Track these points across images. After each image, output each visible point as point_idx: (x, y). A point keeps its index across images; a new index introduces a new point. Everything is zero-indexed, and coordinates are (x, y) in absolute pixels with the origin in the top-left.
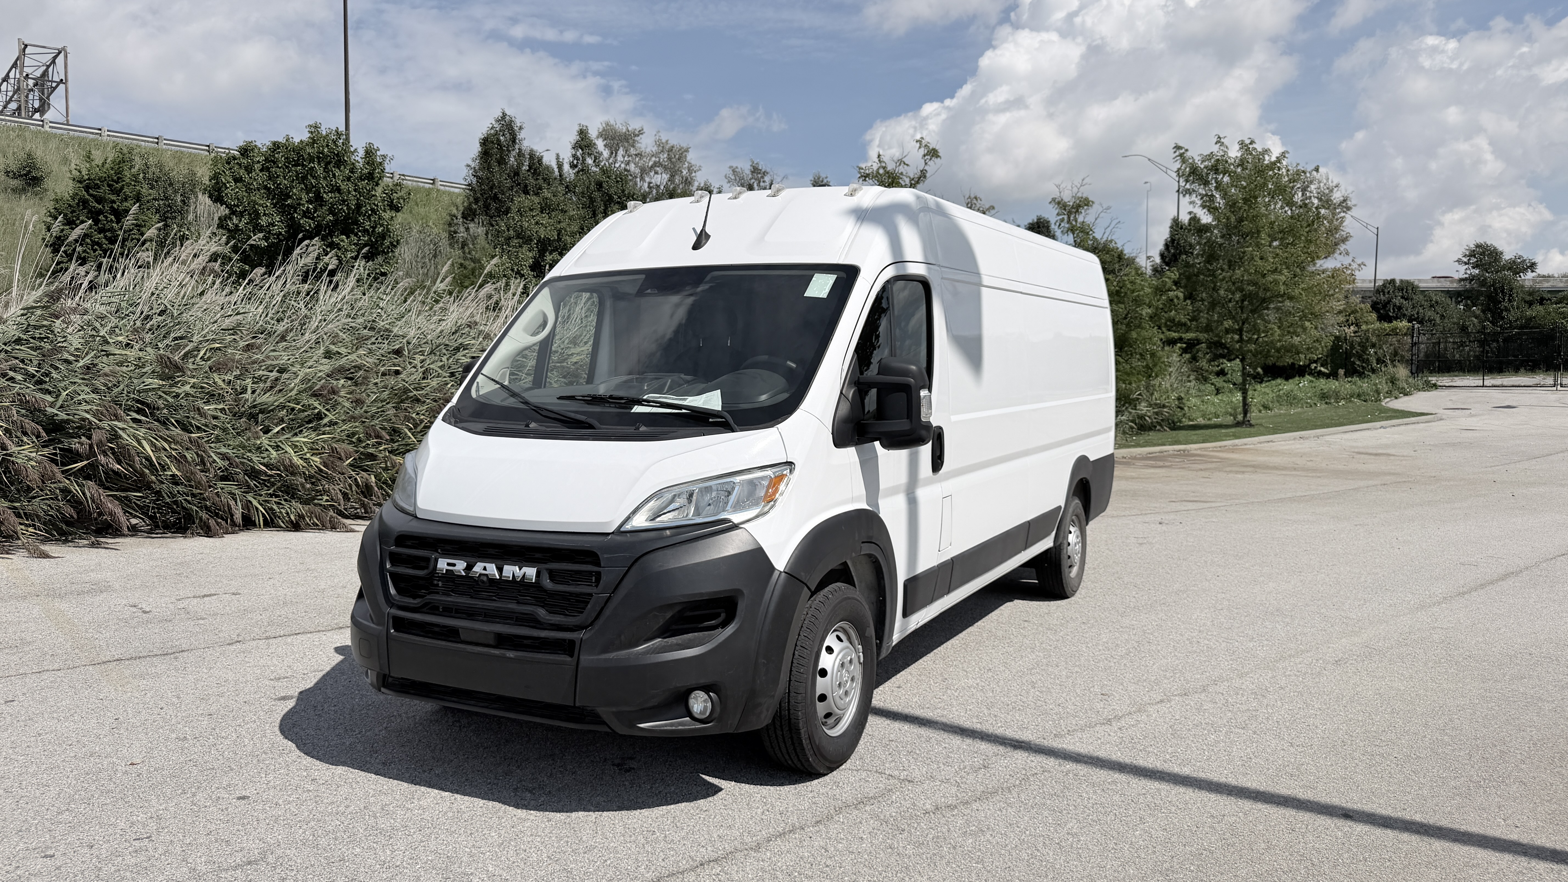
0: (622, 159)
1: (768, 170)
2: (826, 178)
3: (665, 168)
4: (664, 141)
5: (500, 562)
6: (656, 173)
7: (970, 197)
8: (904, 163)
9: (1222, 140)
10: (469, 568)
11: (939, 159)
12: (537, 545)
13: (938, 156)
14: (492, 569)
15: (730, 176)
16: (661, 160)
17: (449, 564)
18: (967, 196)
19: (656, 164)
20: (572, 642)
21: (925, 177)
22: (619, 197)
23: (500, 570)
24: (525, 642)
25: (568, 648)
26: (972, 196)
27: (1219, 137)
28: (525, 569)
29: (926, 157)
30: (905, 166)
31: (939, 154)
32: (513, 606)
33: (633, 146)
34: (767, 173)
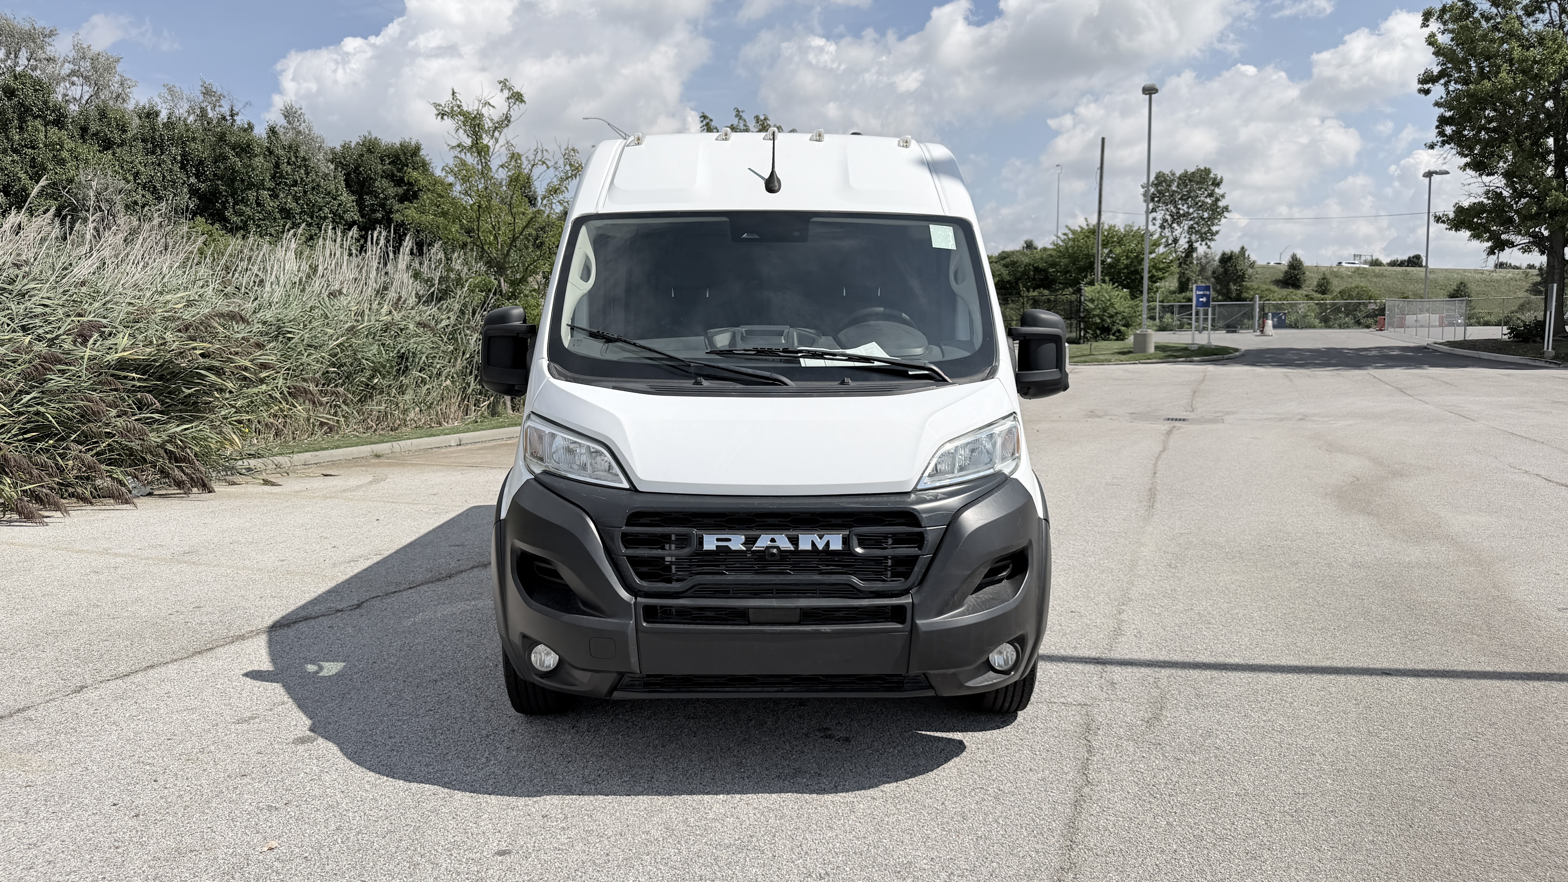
0: (26, 63)
1: (225, 94)
2: (301, 109)
3: (87, 78)
4: (85, 46)
5: (792, 533)
6: (73, 84)
7: (567, 149)
8: (490, 105)
9: (741, 114)
10: (751, 541)
11: (523, 104)
12: (836, 510)
13: (522, 101)
14: (783, 542)
15: (166, 95)
16: (82, 69)
17: (718, 540)
18: (564, 147)
19: (73, 73)
20: (901, 608)
21: (509, 121)
22: (40, 110)
23: (794, 541)
24: (837, 614)
25: (898, 614)
26: (570, 147)
27: (738, 111)
28: (826, 538)
29: (510, 100)
30: (491, 108)
31: (525, 100)
32: (817, 577)
33: (42, 48)
34: (224, 97)
